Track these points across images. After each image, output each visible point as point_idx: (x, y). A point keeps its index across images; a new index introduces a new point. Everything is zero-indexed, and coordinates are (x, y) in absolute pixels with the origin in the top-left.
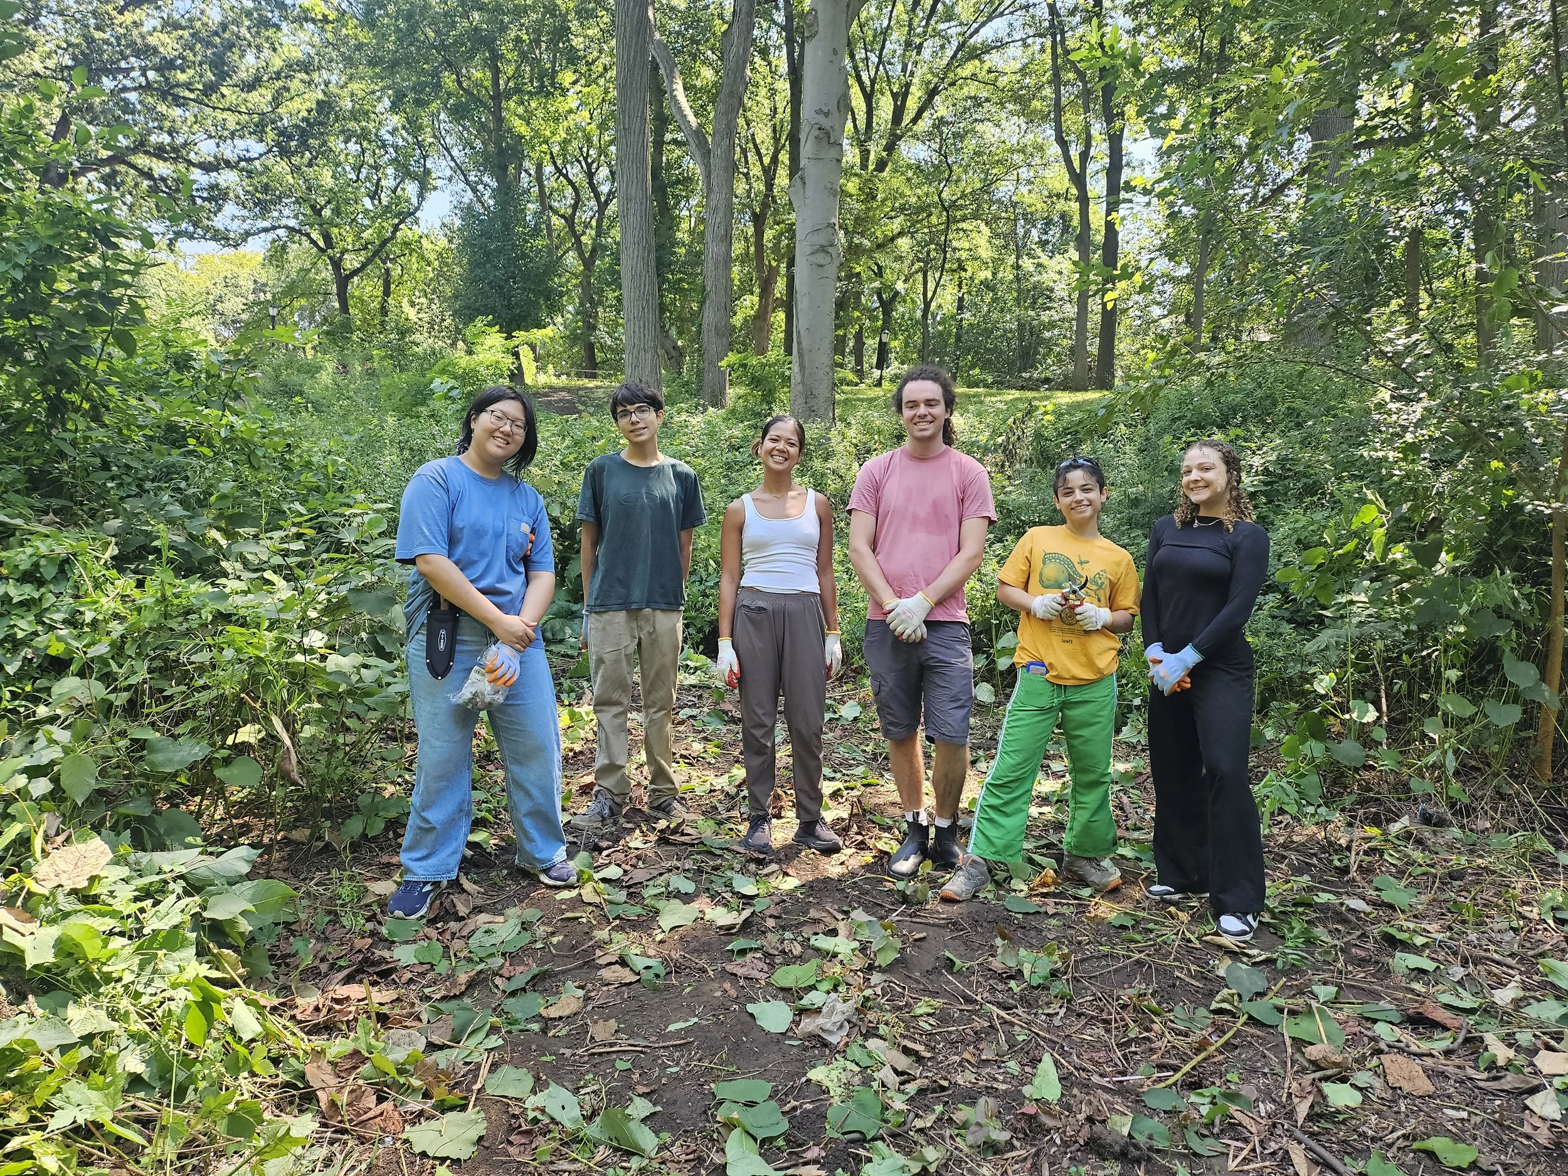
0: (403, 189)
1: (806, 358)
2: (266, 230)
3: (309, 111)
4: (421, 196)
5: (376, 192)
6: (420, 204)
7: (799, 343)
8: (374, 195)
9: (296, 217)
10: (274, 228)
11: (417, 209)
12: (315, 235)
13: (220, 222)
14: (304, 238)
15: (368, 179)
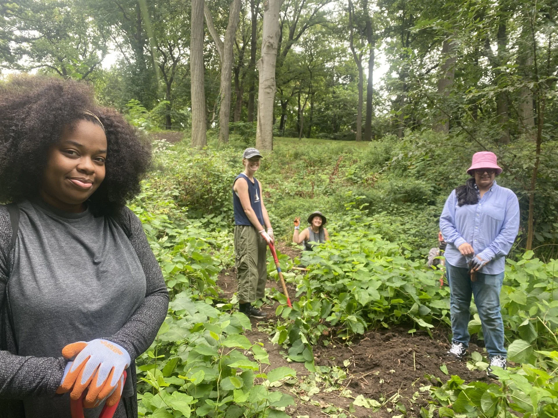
0: (95, 53)
1: (263, 127)
2: (39, 66)
3: (60, 22)
4: (103, 56)
5: (84, 54)
6: (102, 59)
7: (260, 121)
8: (84, 55)
9: (51, 62)
10: (42, 66)
11: (102, 61)
12: (59, 69)
13: (20, 63)
14: (54, 70)
15: (81, 48)
